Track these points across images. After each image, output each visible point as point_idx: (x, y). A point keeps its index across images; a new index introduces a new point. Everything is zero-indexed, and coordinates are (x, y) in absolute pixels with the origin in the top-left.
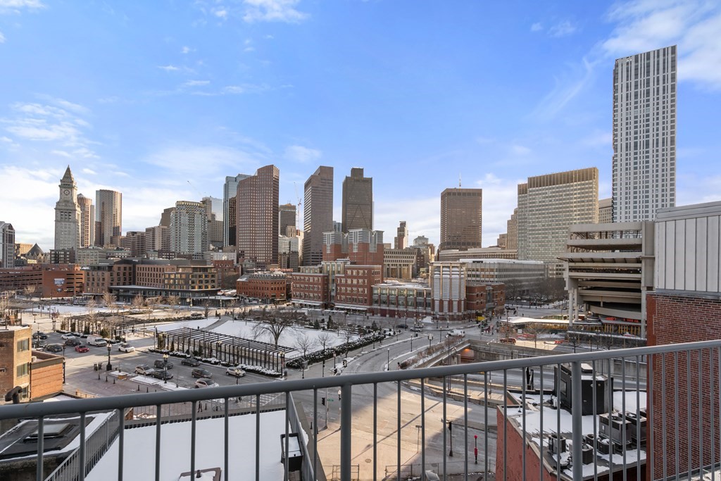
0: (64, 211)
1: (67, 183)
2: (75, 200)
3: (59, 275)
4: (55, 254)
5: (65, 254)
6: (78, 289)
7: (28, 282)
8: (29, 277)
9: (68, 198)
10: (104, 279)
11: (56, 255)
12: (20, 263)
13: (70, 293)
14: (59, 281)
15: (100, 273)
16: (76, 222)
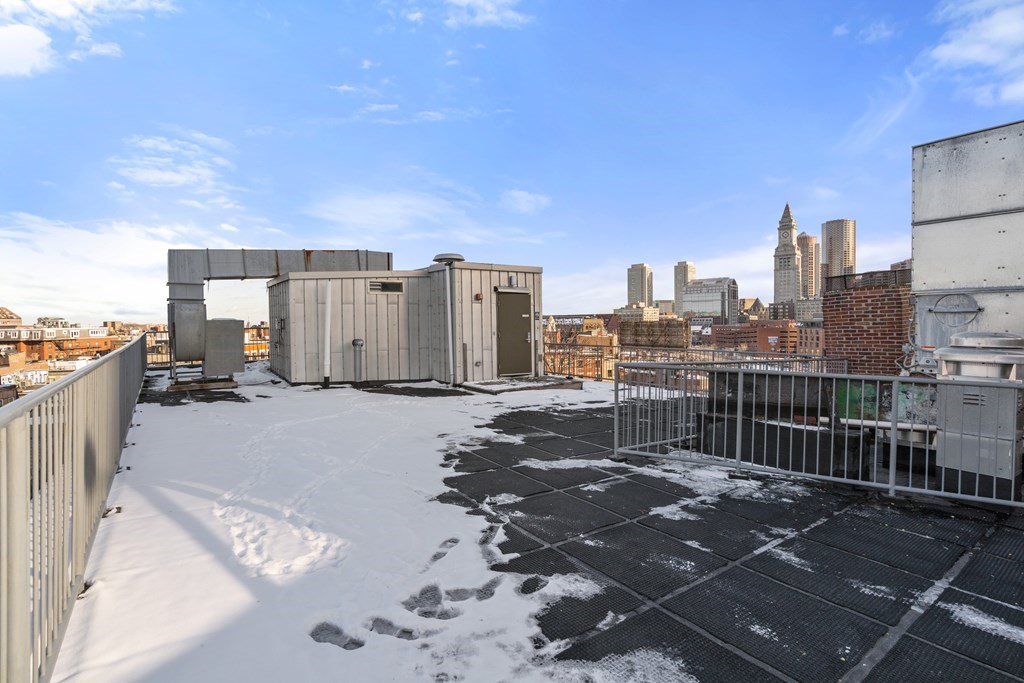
0: (783, 258)
1: (786, 225)
2: (795, 242)
3: (772, 332)
4: (774, 308)
5: (784, 308)
6: (793, 349)
7: (744, 340)
8: (746, 335)
9: (787, 241)
10: (818, 339)
11: (774, 311)
12: (742, 319)
13: (782, 353)
14: (773, 339)
15: (814, 330)
16: (795, 268)
